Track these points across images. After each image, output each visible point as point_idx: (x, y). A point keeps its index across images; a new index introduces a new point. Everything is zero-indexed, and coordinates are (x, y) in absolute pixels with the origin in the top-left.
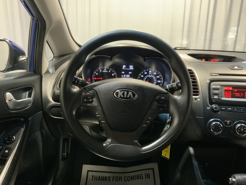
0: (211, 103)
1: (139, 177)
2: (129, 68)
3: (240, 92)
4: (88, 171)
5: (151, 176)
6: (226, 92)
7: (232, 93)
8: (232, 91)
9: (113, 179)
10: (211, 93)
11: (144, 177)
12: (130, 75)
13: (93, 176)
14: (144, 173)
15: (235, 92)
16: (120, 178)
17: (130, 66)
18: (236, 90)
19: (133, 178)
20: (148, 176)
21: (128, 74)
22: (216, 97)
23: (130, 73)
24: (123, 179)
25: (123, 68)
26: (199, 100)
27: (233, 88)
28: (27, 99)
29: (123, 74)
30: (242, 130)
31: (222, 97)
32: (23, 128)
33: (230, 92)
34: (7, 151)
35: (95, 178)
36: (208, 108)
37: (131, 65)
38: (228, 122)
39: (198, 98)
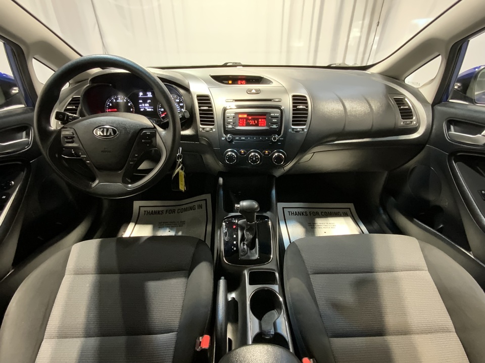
0: (226, 132)
1: (191, 208)
2: (147, 95)
3: (254, 119)
4: (140, 207)
5: (204, 207)
6: (241, 120)
7: (246, 121)
8: (247, 119)
9: (166, 212)
10: (226, 122)
11: (196, 208)
12: (149, 103)
13: (145, 211)
14: (196, 204)
15: (250, 120)
16: (174, 211)
17: (148, 93)
18: (250, 118)
19: (186, 210)
20: (200, 207)
21: (147, 103)
22: (230, 126)
23: (149, 101)
24: (176, 212)
25: (140, 96)
26: (214, 130)
27: (248, 115)
28: (24, 139)
29: (141, 103)
30: (254, 159)
31: (236, 126)
32: (24, 172)
33: (245, 120)
34: (4, 197)
35: (148, 213)
36: (223, 139)
37: (149, 91)
38: (243, 151)
39: (214, 128)
